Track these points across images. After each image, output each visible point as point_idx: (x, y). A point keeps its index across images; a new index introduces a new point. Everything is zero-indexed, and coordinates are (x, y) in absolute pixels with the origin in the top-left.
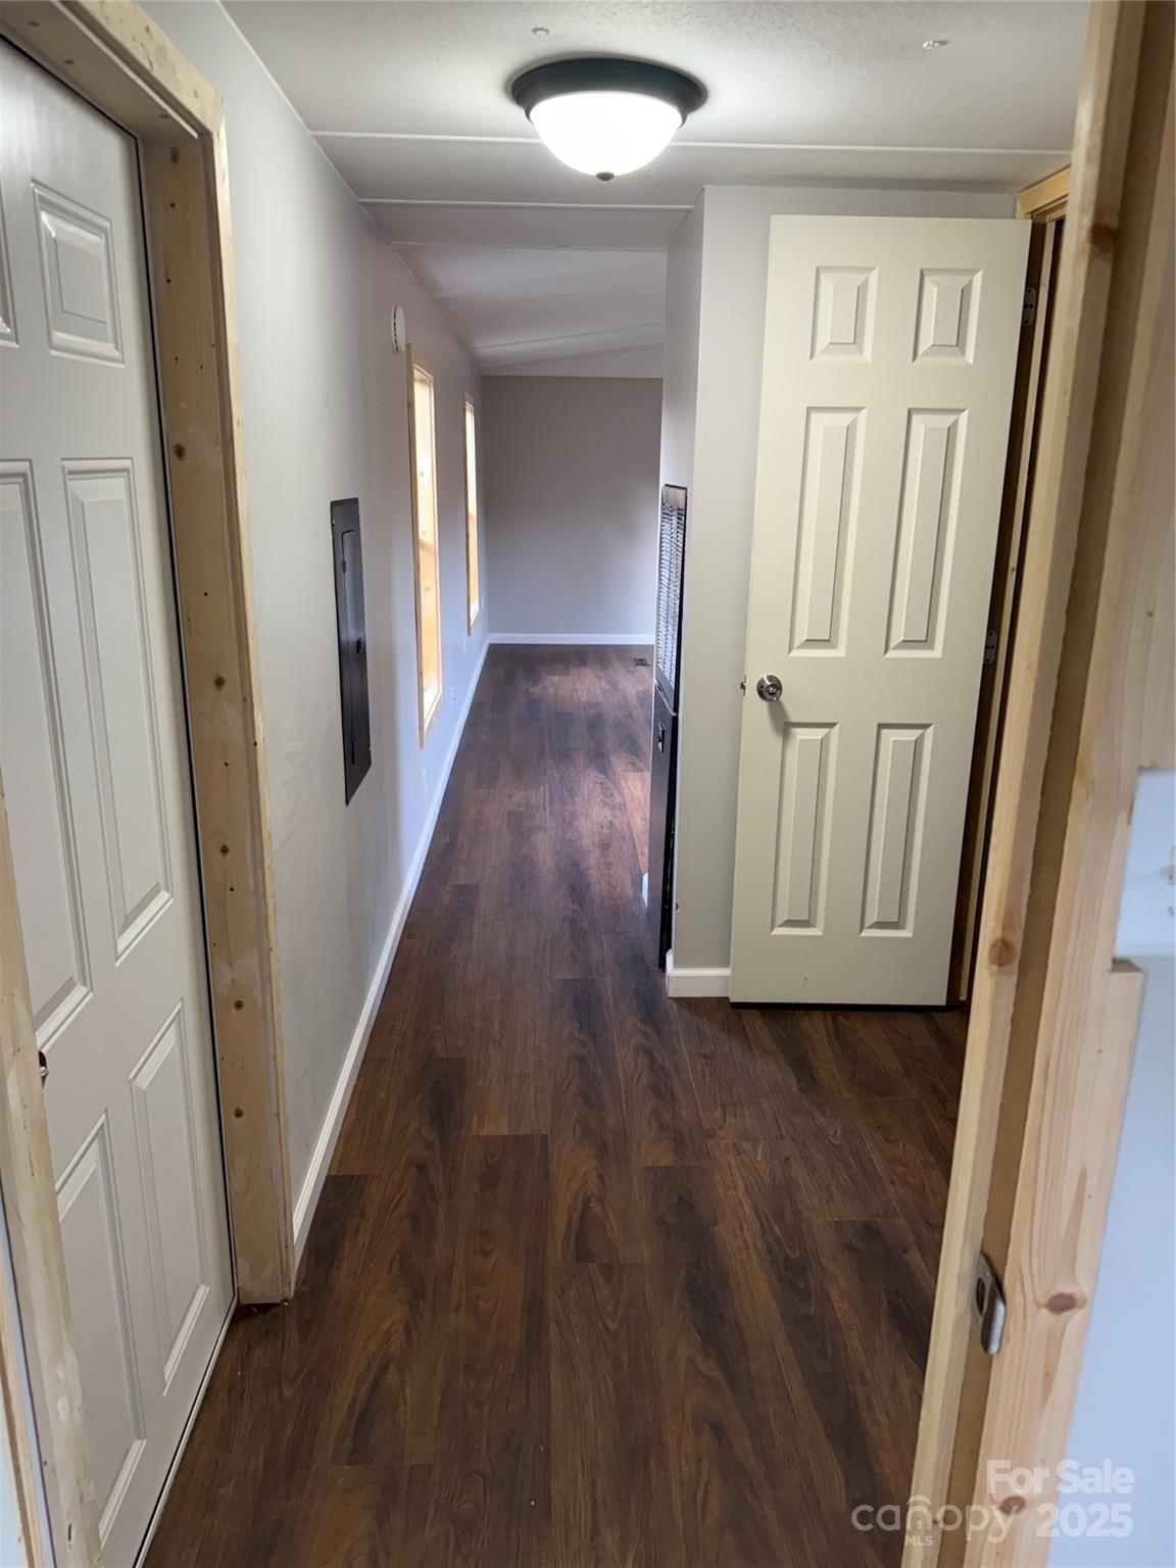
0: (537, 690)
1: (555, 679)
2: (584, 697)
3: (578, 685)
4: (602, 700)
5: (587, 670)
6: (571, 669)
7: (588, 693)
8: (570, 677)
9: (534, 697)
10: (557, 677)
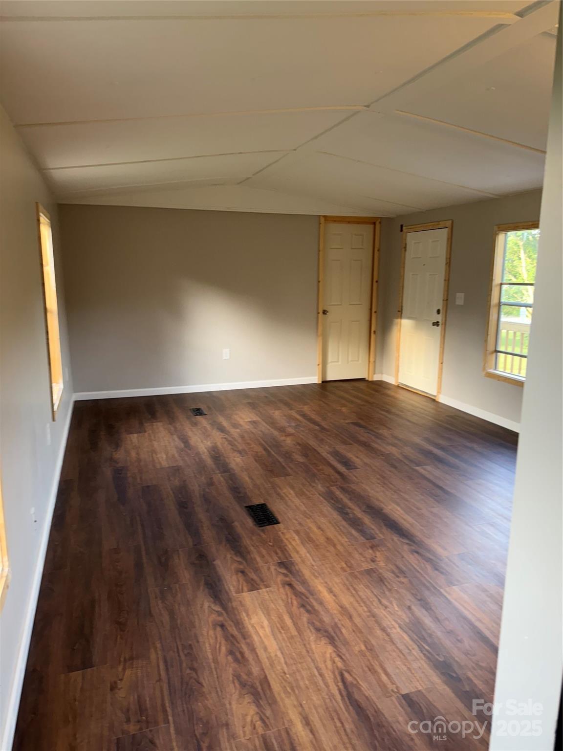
0: (120, 455)
1: (134, 438)
2: (163, 460)
3: (155, 444)
4: (181, 463)
5: (160, 424)
6: (146, 425)
7: (167, 454)
8: (146, 434)
9: (120, 465)
10: (135, 435)
